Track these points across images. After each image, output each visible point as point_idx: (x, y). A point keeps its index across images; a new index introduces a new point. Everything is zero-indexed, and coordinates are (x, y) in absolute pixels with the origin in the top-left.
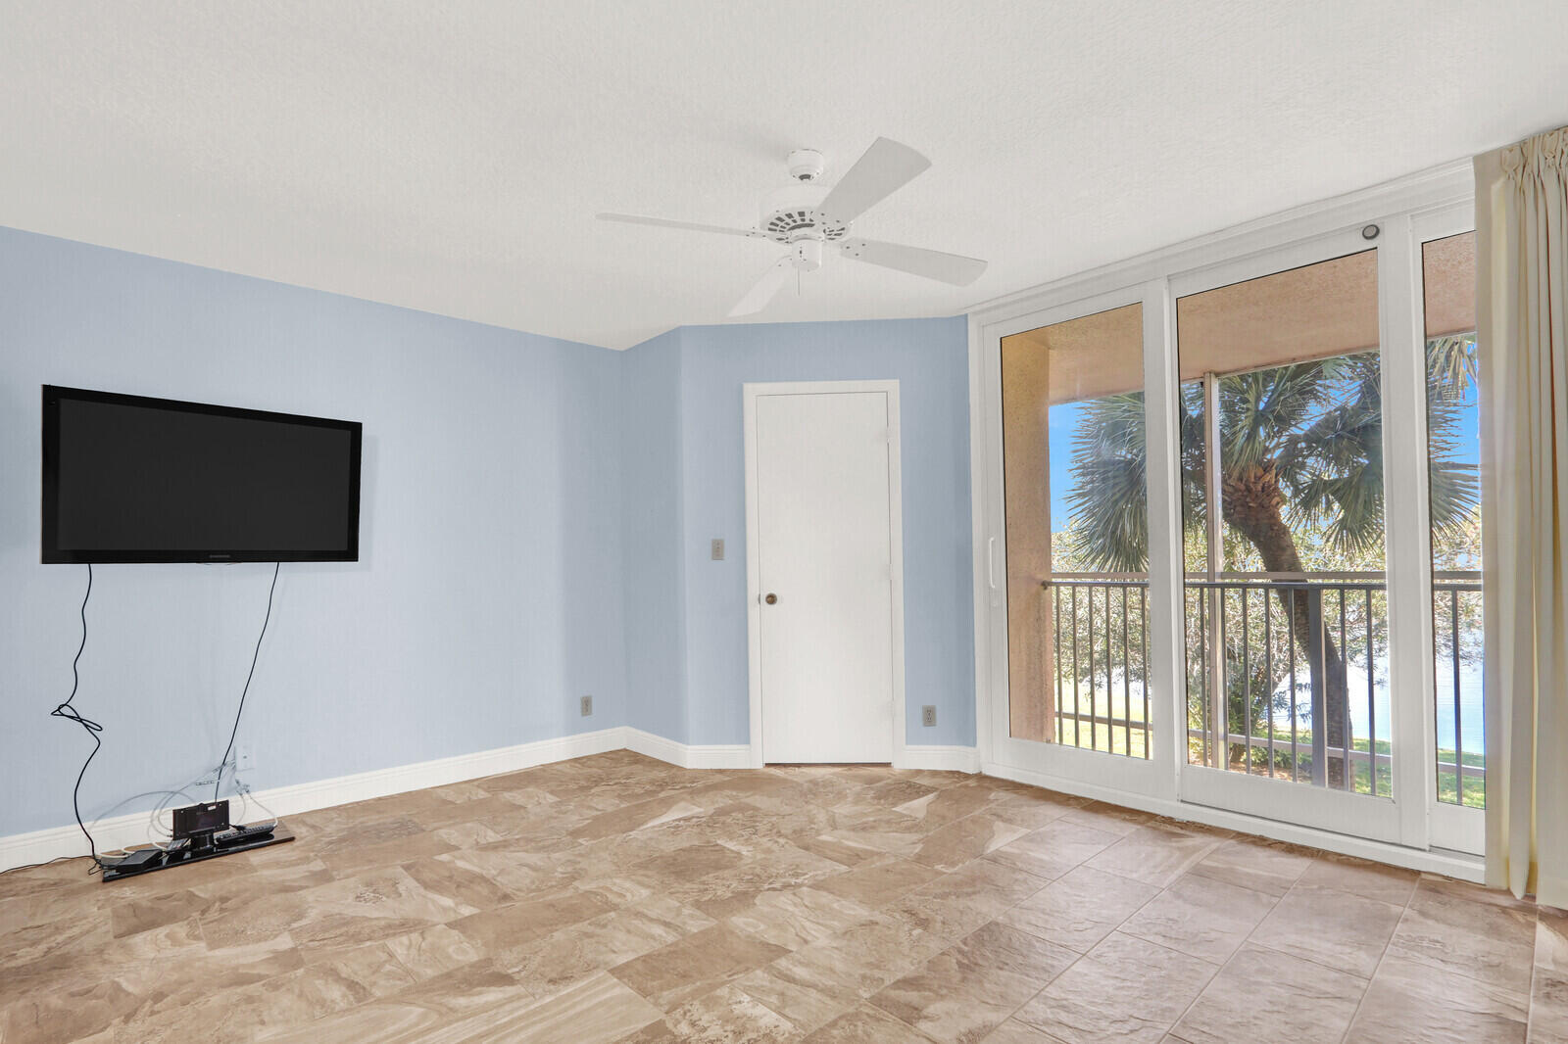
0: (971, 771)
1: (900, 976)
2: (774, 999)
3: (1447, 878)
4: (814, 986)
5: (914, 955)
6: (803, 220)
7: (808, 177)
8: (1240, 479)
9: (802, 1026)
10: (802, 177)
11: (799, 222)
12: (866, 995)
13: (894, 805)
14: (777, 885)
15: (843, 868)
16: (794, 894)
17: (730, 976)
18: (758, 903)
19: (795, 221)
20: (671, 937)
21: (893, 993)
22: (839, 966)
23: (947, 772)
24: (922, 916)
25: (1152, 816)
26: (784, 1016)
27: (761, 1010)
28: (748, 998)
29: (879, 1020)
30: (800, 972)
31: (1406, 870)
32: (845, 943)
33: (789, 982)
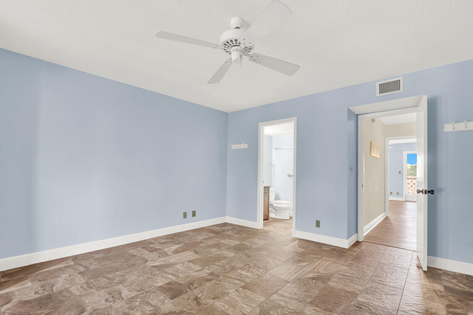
1: (211, 282)
2: (243, 276)
4: (234, 279)
5: (205, 287)
9: (235, 271)
12: (221, 277)
21: (214, 278)
22: (227, 284)
24: (195, 302)
26: (240, 273)
27: (246, 274)
28: (249, 276)
29: (219, 273)
30: (238, 282)
32: (224, 291)
33: (240, 280)
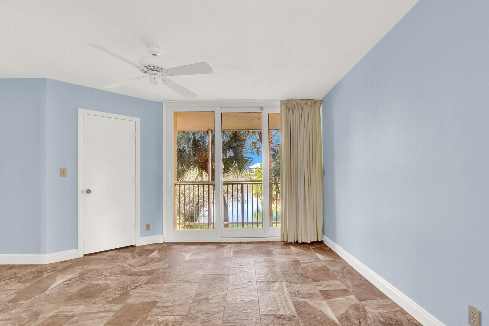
0: (162, 242)
2: (167, 313)
3: (274, 241)
6: (154, 68)
7: (156, 55)
8: (205, 157)
10: (153, 55)
11: (153, 69)
12: (191, 301)
13: (147, 256)
14: (133, 287)
15: (149, 277)
16: (141, 288)
17: (147, 314)
18: (132, 294)
19: (151, 68)
20: (111, 314)
23: (154, 244)
25: (216, 243)
26: (175, 315)
27: (166, 317)
30: (168, 304)
31: (267, 242)
33: (167, 308)
